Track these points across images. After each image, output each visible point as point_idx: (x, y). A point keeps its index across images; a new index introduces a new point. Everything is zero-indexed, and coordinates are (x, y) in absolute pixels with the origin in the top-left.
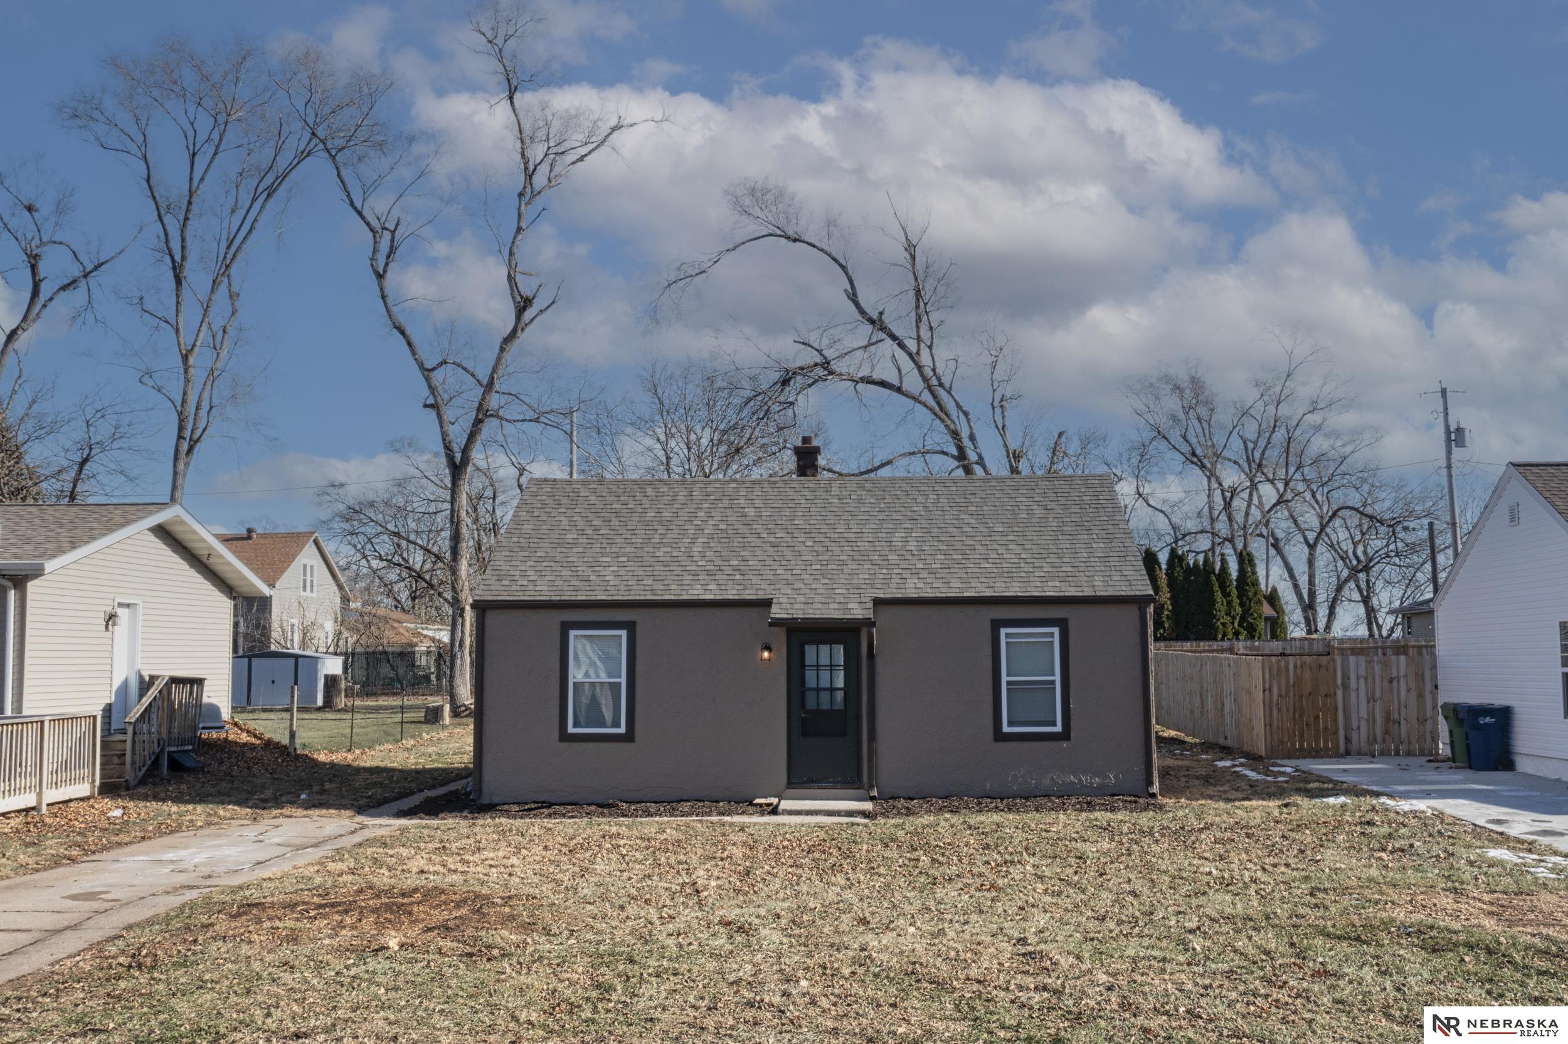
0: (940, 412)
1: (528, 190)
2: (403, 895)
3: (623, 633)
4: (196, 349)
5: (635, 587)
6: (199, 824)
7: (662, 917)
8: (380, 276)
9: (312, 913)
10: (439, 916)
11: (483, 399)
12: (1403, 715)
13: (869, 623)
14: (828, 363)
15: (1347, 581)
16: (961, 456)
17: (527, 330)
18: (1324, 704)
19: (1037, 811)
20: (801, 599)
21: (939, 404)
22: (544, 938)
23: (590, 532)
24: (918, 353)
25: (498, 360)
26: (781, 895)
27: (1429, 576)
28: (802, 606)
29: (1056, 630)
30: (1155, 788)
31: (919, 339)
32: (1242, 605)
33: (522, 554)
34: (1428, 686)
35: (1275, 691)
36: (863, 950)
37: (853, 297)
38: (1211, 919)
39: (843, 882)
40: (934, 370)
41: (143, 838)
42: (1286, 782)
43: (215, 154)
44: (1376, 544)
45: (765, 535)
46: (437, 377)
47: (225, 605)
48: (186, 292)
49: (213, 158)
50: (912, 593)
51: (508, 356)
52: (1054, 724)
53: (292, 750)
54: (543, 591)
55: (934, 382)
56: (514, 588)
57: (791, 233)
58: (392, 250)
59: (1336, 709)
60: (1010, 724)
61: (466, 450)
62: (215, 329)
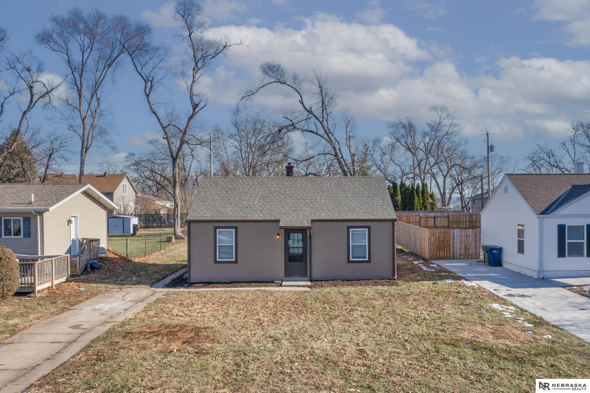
0: (330, 141)
1: (196, 68)
2: (174, 327)
3: (234, 230)
4: (87, 118)
5: (237, 215)
6: (104, 291)
7: (251, 334)
8: (148, 96)
9: (148, 336)
10: (186, 336)
11: (183, 137)
12: (470, 247)
13: (310, 228)
14: (294, 125)
15: (456, 187)
16: (336, 155)
17: (197, 114)
18: (447, 244)
19: (360, 285)
20: (289, 220)
21: (329, 138)
22: (218, 345)
23: (222, 196)
24: (323, 121)
25: (187, 125)
26: (286, 324)
27: (480, 186)
28: (289, 222)
29: (367, 230)
30: (396, 277)
31: (323, 117)
32: (423, 200)
33: (201, 203)
34: (478, 238)
35: (432, 239)
36: (312, 348)
37: (302, 103)
38: (412, 335)
39: (304, 318)
40: (328, 128)
41: (87, 298)
42: (434, 272)
43: (91, 52)
44: (465, 176)
45: (277, 197)
46: (167, 130)
47: (104, 213)
48: (83, 99)
49: (90, 53)
50: (323, 218)
51: (191, 123)
52: (366, 258)
53: (127, 258)
54: (208, 216)
55: (328, 131)
56: (199, 215)
57: (282, 81)
58: (151, 87)
59: (450, 245)
60: (353, 258)
61: (177, 154)
62: (93, 111)
